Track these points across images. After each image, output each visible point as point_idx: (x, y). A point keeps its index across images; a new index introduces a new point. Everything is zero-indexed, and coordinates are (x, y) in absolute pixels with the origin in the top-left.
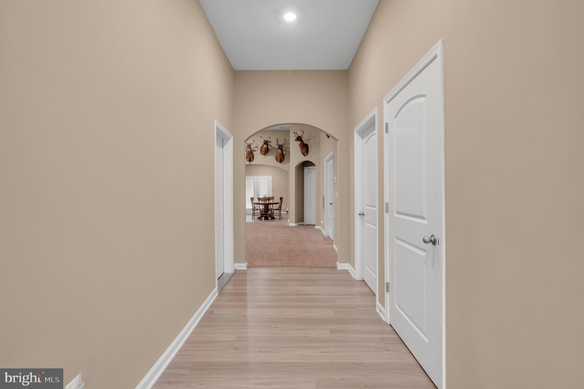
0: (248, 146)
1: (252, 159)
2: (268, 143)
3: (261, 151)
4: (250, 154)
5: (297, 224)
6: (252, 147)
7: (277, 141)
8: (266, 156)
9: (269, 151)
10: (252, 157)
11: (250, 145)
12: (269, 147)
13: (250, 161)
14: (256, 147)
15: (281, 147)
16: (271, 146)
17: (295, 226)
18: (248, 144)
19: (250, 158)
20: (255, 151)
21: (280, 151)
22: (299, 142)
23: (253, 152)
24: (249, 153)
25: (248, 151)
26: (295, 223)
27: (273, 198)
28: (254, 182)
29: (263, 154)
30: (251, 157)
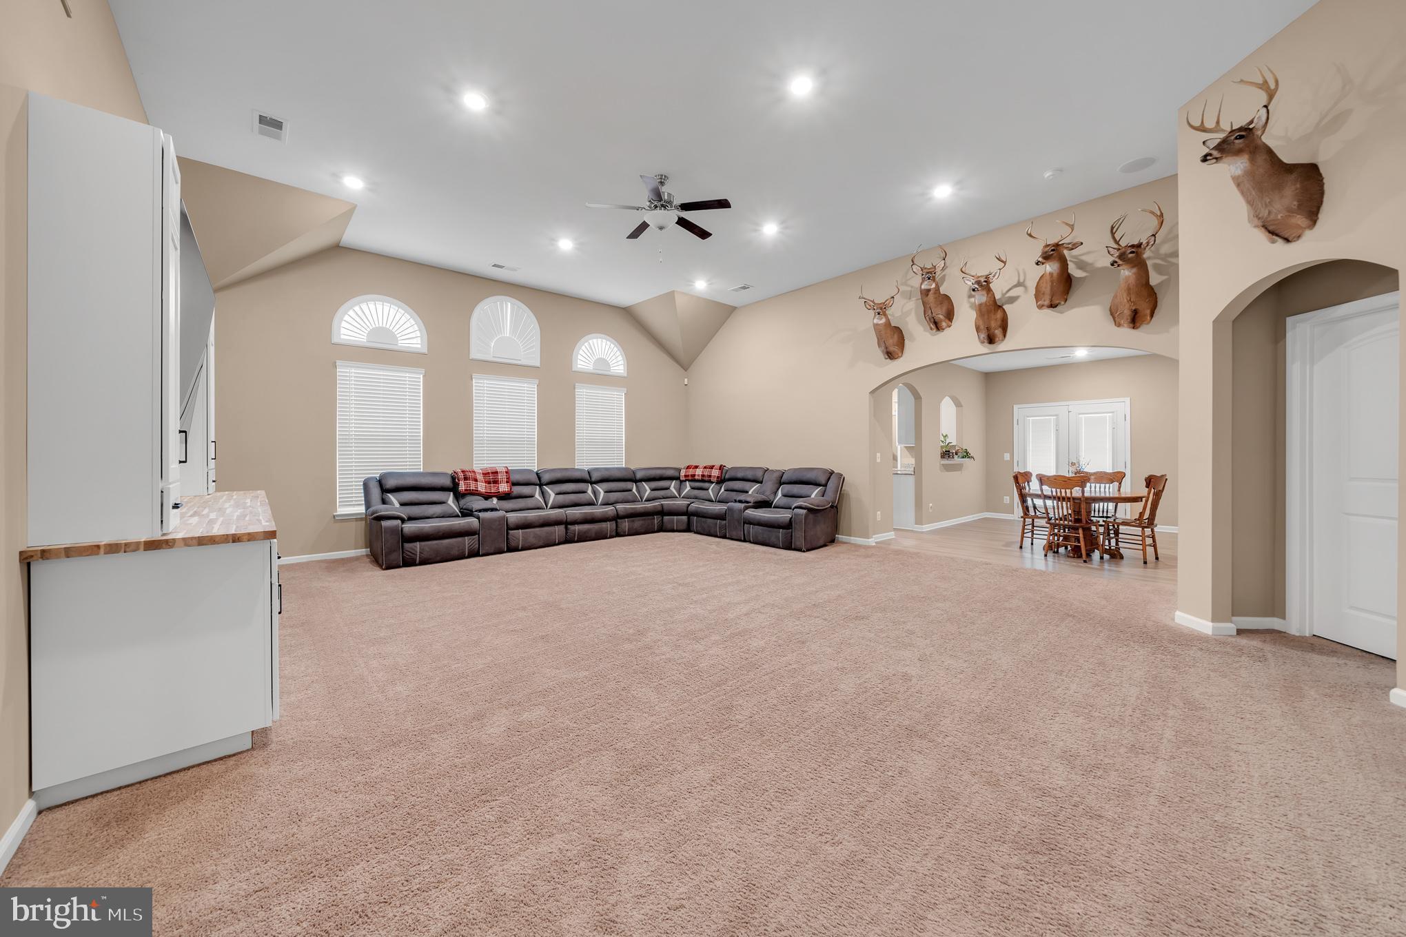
0: (978, 283)
1: (998, 332)
2: (1066, 252)
3: (1038, 295)
4: (989, 312)
5: (1230, 627)
6: (998, 288)
7: (1113, 234)
8: (1061, 313)
9: (1072, 289)
10: (999, 323)
11: (982, 279)
12: (1073, 270)
13: (991, 340)
14: (1019, 284)
15: (1132, 256)
16: (1081, 265)
17: (1210, 633)
18: (979, 277)
19: (988, 329)
20: (1012, 300)
21: (1127, 273)
22: (1236, 166)
23: (1004, 307)
24: (984, 309)
25: (980, 305)
26: (1213, 621)
27: (1118, 477)
28: (1057, 421)
29: (1047, 302)
30: (993, 324)
